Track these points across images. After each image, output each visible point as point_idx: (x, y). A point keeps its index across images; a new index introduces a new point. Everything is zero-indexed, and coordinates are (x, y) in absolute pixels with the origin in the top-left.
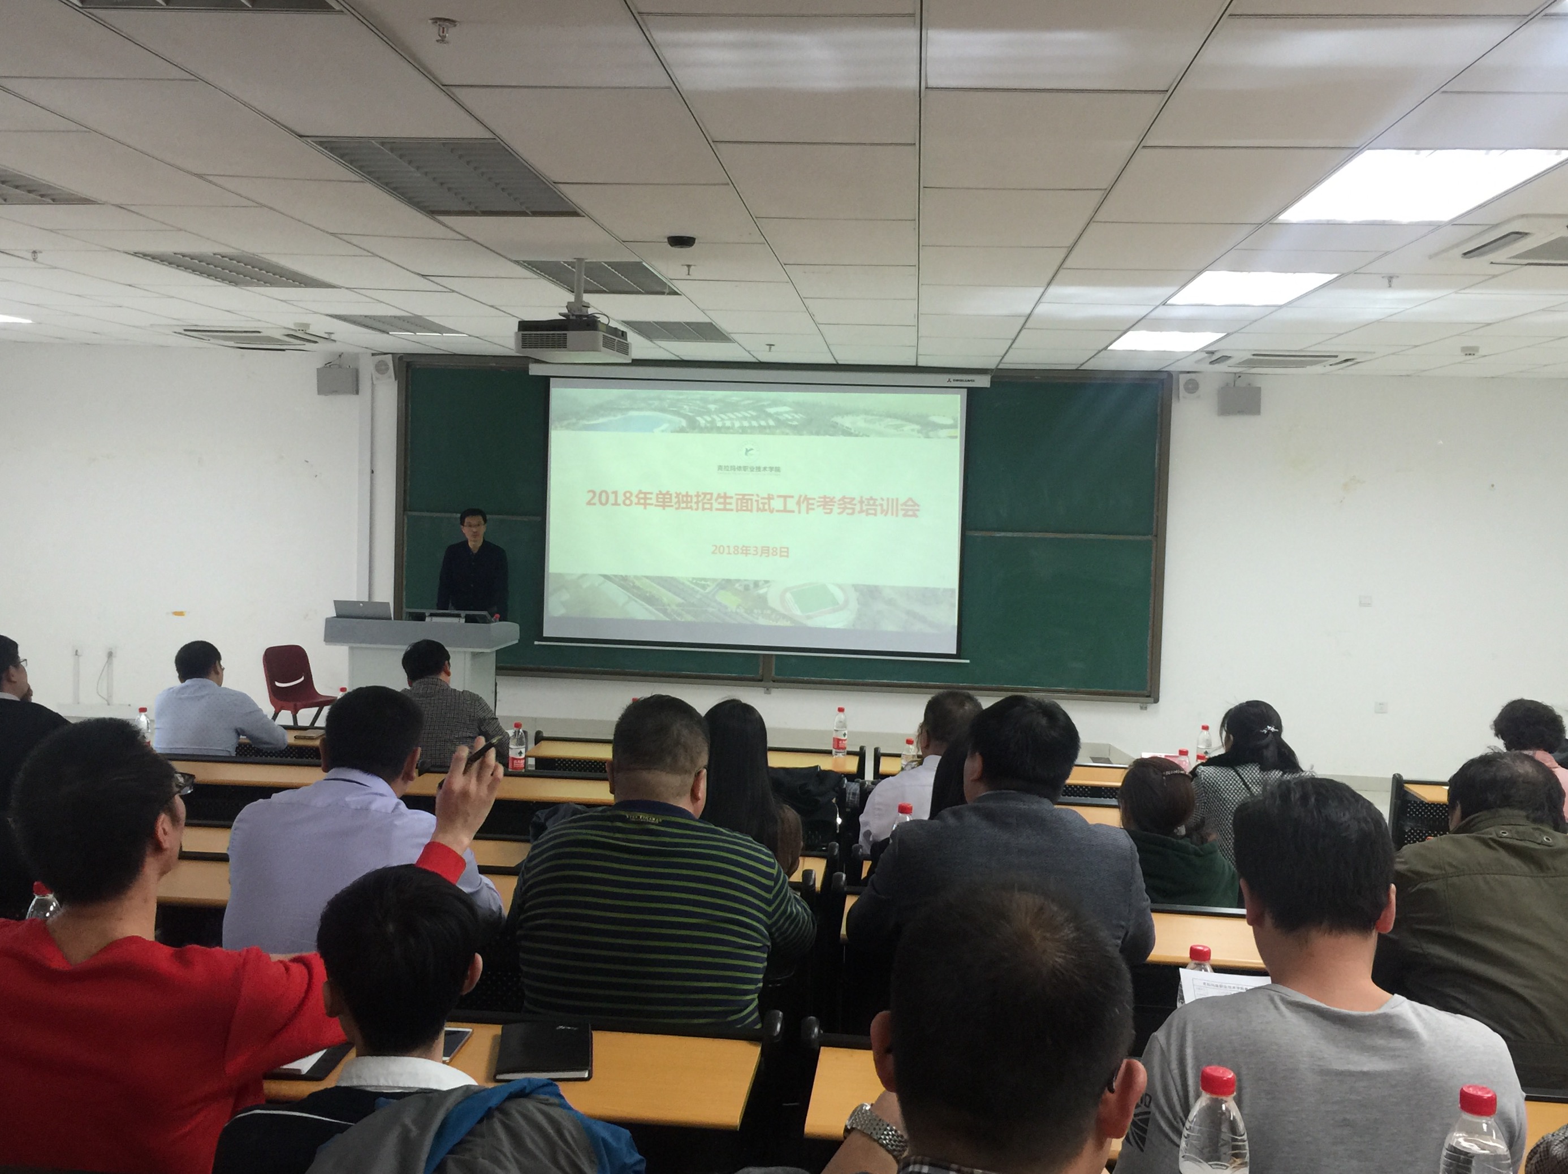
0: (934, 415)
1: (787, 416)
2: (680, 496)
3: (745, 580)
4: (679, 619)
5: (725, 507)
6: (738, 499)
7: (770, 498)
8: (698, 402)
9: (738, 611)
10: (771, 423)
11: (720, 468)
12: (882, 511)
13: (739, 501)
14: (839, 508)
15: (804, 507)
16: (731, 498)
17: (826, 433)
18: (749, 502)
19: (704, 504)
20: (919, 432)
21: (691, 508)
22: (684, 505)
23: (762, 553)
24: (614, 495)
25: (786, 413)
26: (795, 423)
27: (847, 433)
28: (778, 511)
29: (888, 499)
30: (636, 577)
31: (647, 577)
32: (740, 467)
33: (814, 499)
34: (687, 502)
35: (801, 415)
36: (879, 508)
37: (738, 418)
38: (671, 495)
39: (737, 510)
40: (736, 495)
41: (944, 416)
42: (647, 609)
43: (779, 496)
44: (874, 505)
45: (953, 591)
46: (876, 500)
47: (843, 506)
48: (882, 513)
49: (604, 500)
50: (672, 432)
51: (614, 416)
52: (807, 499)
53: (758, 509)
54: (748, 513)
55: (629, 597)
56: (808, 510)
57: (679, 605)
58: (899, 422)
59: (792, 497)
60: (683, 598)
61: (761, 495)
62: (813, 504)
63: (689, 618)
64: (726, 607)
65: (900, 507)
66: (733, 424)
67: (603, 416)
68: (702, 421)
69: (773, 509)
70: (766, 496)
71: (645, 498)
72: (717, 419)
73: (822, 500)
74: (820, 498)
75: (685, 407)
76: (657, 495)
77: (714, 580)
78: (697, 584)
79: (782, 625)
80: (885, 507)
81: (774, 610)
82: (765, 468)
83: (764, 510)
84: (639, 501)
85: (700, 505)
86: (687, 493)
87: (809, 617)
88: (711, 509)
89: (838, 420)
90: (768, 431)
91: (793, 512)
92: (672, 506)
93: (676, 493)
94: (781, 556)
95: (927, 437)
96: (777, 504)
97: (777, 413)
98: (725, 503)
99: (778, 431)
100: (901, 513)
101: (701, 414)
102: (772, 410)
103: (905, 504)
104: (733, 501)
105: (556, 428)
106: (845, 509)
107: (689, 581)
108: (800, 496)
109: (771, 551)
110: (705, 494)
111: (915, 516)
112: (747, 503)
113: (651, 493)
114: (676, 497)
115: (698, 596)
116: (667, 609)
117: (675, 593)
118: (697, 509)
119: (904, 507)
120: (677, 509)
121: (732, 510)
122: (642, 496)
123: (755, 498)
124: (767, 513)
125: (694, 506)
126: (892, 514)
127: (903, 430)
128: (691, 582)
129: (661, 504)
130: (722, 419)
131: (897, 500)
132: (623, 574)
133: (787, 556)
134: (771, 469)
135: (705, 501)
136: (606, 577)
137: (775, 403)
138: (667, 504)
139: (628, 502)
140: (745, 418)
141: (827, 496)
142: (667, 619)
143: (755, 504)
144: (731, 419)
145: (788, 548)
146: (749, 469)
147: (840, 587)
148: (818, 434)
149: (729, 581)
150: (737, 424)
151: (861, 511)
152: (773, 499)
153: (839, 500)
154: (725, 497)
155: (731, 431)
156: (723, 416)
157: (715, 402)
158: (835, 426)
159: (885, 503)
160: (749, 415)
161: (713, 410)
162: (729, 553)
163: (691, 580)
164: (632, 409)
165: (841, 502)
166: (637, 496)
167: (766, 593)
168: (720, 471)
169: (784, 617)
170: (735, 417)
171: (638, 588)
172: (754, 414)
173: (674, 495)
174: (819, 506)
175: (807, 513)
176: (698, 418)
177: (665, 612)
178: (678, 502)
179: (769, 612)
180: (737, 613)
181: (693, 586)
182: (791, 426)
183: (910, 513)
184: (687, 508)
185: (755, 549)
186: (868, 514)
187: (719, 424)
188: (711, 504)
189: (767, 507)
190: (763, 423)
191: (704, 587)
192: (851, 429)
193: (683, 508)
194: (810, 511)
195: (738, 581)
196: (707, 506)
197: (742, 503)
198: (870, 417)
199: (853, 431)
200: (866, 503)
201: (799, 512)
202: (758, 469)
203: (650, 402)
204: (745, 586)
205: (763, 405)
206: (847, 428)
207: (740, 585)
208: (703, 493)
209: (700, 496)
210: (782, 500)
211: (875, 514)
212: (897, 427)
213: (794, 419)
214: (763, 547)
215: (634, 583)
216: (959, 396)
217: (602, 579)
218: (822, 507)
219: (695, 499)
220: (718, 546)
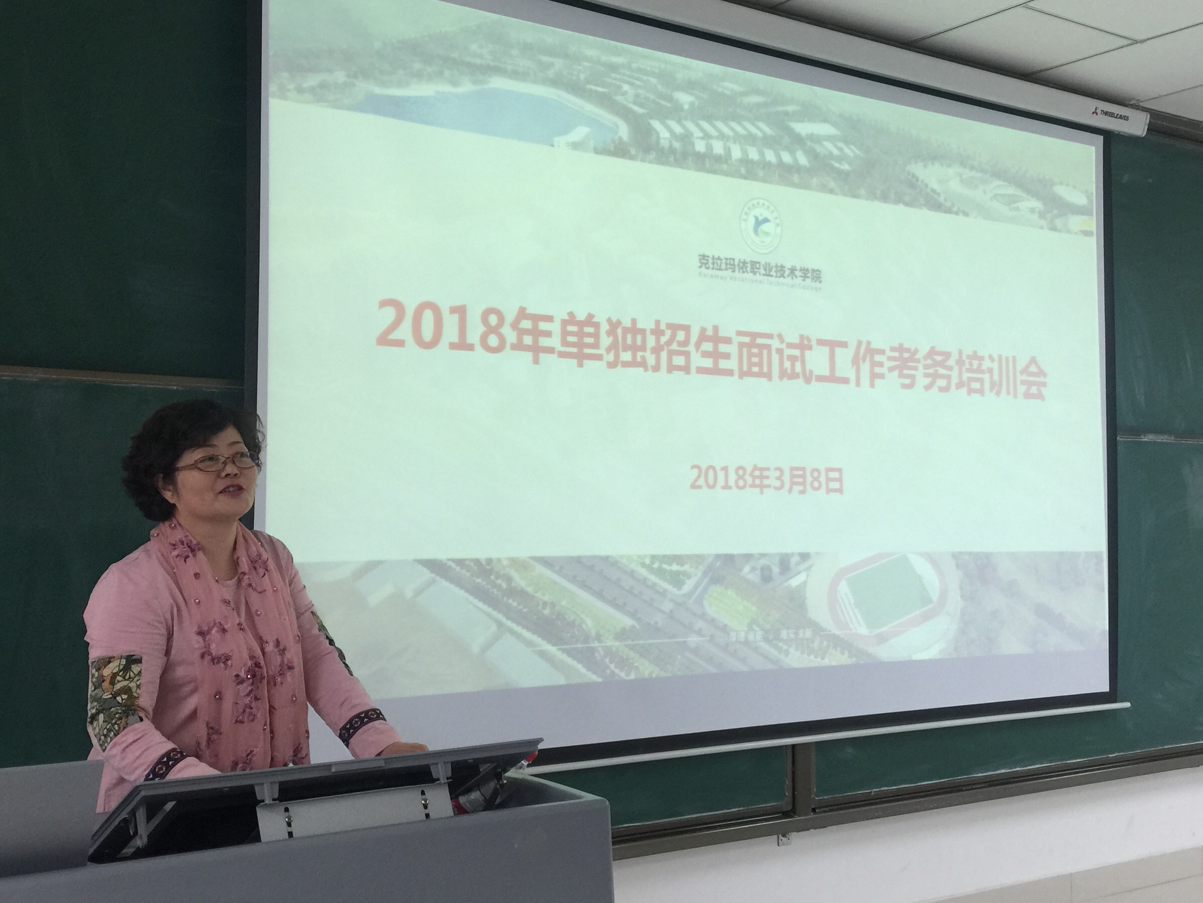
0: (1061, 183)
1: (829, 145)
2: (619, 331)
3: (763, 555)
4: (623, 675)
5: (716, 363)
6: (741, 345)
7: (804, 345)
8: (654, 80)
9: (751, 637)
10: (803, 160)
11: (704, 259)
12: (993, 384)
13: (745, 350)
14: (926, 375)
15: (865, 368)
16: (728, 341)
17: (899, 200)
18: (765, 352)
19: (671, 354)
20: (1042, 216)
21: (643, 364)
22: (626, 356)
23: (793, 484)
24: (456, 317)
25: (830, 138)
26: (846, 167)
27: (934, 203)
28: (821, 379)
29: (1000, 357)
30: (515, 562)
31: (546, 562)
32: (745, 263)
33: (882, 352)
34: (634, 348)
35: (858, 152)
36: (986, 377)
37: (738, 138)
38: (597, 325)
39: (742, 374)
40: (740, 333)
41: (1074, 187)
42: (543, 654)
43: (821, 342)
44: (979, 370)
45: (1098, 555)
46: (982, 358)
47: (931, 371)
48: (991, 389)
49: (427, 333)
50: (597, 151)
51: (455, 83)
52: (872, 351)
53: (783, 374)
54: (764, 380)
55: (500, 624)
56: (874, 376)
57: (622, 635)
58: (1011, 190)
59: (844, 345)
60: (633, 615)
61: (788, 339)
62: (881, 364)
63: (647, 669)
64: (725, 629)
65: (1020, 377)
66: (728, 151)
68: (663, 132)
69: (811, 372)
70: (796, 340)
71: (536, 333)
72: (697, 133)
73: (896, 354)
74: (893, 349)
75: (626, 87)
76: (565, 323)
77: (698, 559)
78: (660, 572)
79: (834, 663)
80: (996, 377)
81: (817, 628)
82: (793, 270)
83: (794, 376)
84: (520, 339)
85: (664, 355)
86: (634, 321)
87: (882, 639)
88: (686, 369)
89: (919, 170)
90: (796, 178)
91: (846, 381)
92: (599, 357)
93: (609, 321)
94: (829, 491)
95: (1053, 228)
96: (817, 361)
97: (815, 139)
98: (716, 355)
99: (815, 181)
100: (1022, 389)
101: (662, 114)
102: (803, 128)
103: (1025, 371)
104: (732, 349)
105: (283, 94)
106: (935, 376)
107: (643, 565)
108: (860, 343)
109: (809, 479)
110: (674, 328)
111: (1040, 396)
112: (760, 355)
113: (549, 319)
114: (609, 333)
115: (667, 606)
116: (593, 650)
117: (613, 603)
118: (656, 368)
119: (1024, 377)
120: (612, 365)
121: (729, 373)
122: (526, 324)
123: (775, 344)
124: (800, 382)
125: (651, 360)
126: (1008, 393)
127: (1018, 209)
128: (649, 568)
129: (575, 350)
130: (707, 136)
131: (1014, 358)
132: (482, 555)
133: (840, 491)
134: (805, 272)
135: (674, 346)
136: (435, 566)
137: (810, 113)
138: (587, 351)
139: (493, 341)
140: (750, 139)
141: (906, 346)
142: (595, 678)
143: (775, 357)
144: (722, 136)
145: (839, 470)
146: (762, 271)
147: (932, 559)
148: (885, 198)
149: (728, 559)
150: (736, 153)
151: (960, 385)
152: (810, 348)
153: (925, 358)
154: (717, 339)
155: (725, 167)
156: (705, 125)
157: (690, 86)
158: (913, 183)
159: (995, 366)
160: (760, 134)
161: (686, 107)
162: (726, 487)
163: (647, 561)
164: (498, 70)
165: (929, 362)
166: (515, 325)
167: (804, 585)
168: (703, 269)
169: (837, 642)
170: (731, 134)
171: (522, 594)
172: (768, 130)
173: (605, 327)
174: (891, 369)
175: (872, 385)
176: (656, 124)
177: (587, 657)
178: (613, 347)
179: (808, 633)
180: (747, 643)
181: (653, 578)
182: (839, 172)
183: (1034, 390)
184: (633, 364)
185: (777, 473)
186: (971, 391)
187: (700, 146)
188: (687, 355)
189: (798, 368)
190: (787, 158)
191: (677, 579)
192: (939, 194)
193: (626, 364)
194: (878, 382)
195: (748, 557)
196: (679, 361)
197: (750, 355)
198: (967, 173)
199: (942, 199)
200: (968, 366)
201: (858, 384)
202: (781, 270)
203: (546, 59)
204: (763, 569)
205: (786, 113)
206: (933, 191)
207: (753, 569)
208: (669, 326)
209: (662, 333)
210: (826, 350)
211: (981, 392)
212: (1011, 201)
213: (842, 158)
214: (792, 469)
215: (509, 579)
216: (1093, 148)
217: (427, 574)
218: (896, 373)
219: (651, 341)
220: (704, 467)
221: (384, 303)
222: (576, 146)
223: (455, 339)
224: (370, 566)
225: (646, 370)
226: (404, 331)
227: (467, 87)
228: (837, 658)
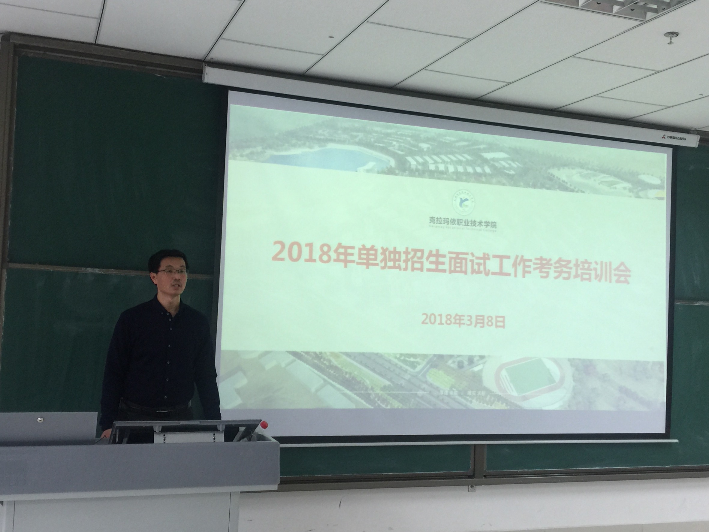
0: (644, 174)
1: (503, 163)
2: (387, 253)
3: (459, 356)
4: (384, 406)
5: (437, 267)
6: (451, 258)
7: (486, 257)
8: (409, 139)
9: (451, 393)
10: (488, 170)
11: (432, 219)
12: (596, 276)
13: (453, 261)
14: (555, 272)
15: (520, 269)
16: (444, 256)
17: (543, 186)
18: (464, 261)
19: (413, 263)
20: (630, 190)
21: (399, 267)
22: (391, 264)
23: (477, 323)
24: (308, 248)
25: (504, 159)
26: (512, 172)
27: (564, 187)
28: (494, 274)
29: (602, 263)
30: (332, 354)
31: (348, 354)
32: (454, 220)
33: (530, 260)
34: (395, 260)
35: (519, 164)
36: (593, 272)
37: (452, 162)
38: (376, 250)
39: (451, 272)
40: (450, 253)
41: (652, 175)
42: (345, 395)
43: (495, 256)
44: (589, 269)
45: (661, 364)
46: (590, 263)
47: (559, 269)
48: (596, 278)
49: (295, 255)
50: (378, 173)
51: (310, 147)
52: (523, 260)
53: (473, 271)
54: (463, 275)
55: (324, 380)
56: (525, 272)
57: (384, 388)
58: (612, 179)
59: (508, 257)
60: (390, 380)
61: (476, 255)
62: (529, 266)
63: (396, 404)
64: (437, 389)
65: (613, 272)
66: (447, 168)
67: (294, 146)
68: (412, 162)
69: (489, 271)
70: (482, 256)
71: (346, 254)
72: (430, 161)
73: (539, 262)
74: (536, 259)
75: (394, 143)
76: (360, 250)
77: (425, 356)
78: (404, 361)
79: (497, 408)
80: (599, 272)
81: (488, 391)
82: (480, 223)
83: (479, 272)
84: (338, 257)
85: (410, 263)
86: (395, 248)
87: (525, 398)
88: (421, 269)
89: (555, 172)
90: (484, 179)
91: (508, 274)
92: (377, 265)
93: (382, 248)
94: (497, 326)
95: (638, 197)
96: (493, 265)
97: (493, 159)
98: (437, 263)
99: (494, 180)
100: (614, 278)
101: (412, 153)
102: (488, 156)
103: (617, 269)
104: (446, 260)
105: (234, 158)
106: (561, 272)
107: (396, 358)
108: (517, 257)
109: (486, 321)
110: (415, 251)
111: (627, 282)
112: (461, 263)
113: (353, 248)
114: (382, 254)
115: (407, 377)
116: (369, 395)
117: (380, 374)
118: (406, 269)
119: (617, 272)
120: (383, 268)
121: (444, 271)
122: (342, 250)
123: (470, 257)
124: (483, 275)
125: (403, 265)
126: (606, 280)
127: (616, 188)
128: (399, 359)
129: (365, 261)
130: (435, 162)
131: (610, 263)
132: (317, 350)
133: (503, 327)
134: (487, 224)
135: (415, 259)
136: (296, 354)
137: (491, 148)
138: (371, 262)
139: (325, 258)
140: (460, 162)
141: (544, 257)
142: (370, 407)
143: (469, 264)
144: (444, 162)
145: (503, 317)
146: (464, 223)
147: (556, 361)
148: (534, 186)
149: (441, 357)
150: (451, 169)
151: (576, 276)
152: (489, 259)
153: (556, 263)
154: (438, 255)
155: (445, 176)
156: (435, 157)
157: (427, 140)
158: (551, 178)
159: (599, 267)
160: (464, 160)
161: (425, 150)
162: (441, 323)
163: (398, 356)
164: (332, 141)
165: (557, 265)
166: (336, 251)
167: (481, 371)
168: (432, 224)
169: (499, 398)
170: (449, 160)
171: (336, 368)
172: (469, 158)
173: (380, 251)
174: (535, 269)
175: (524, 276)
176: (409, 159)
177: (367, 397)
178: (384, 260)
179: (483, 393)
180: (449, 396)
181: (400, 364)
182: (508, 175)
183: (622, 279)
184: (394, 267)
185: (469, 318)
186: (583, 279)
187: (432, 167)
188: (422, 263)
189: (482, 268)
190: (479, 170)
191: (413, 365)
192: (567, 183)
193: (390, 268)
194: (527, 275)
195: (451, 356)
196: (417, 266)
197: (455, 263)
198: (585, 172)
199: (568, 185)
200: (581, 267)
201: (516, 276)
202: (474, 223)
203: (355, 134)
204: (459, 362)
205: (479, 149)
206: (564, 181)
207: (454, 362)
208: (413, 250)
209: (409, 253)
210: (498, 260)
211: (589, 279)
212: (611, 184)
213: (511, 168)
214: (477, 316)
215: (330, 361)
216: (666, 155)
217: (291, 357)
218: (538, 271)
219: (403, 257)
220: (429, 315)
221: (276, 243)
222: (368, 171)
223: (307, 257)
224: (267, 353)
225: (400, 269)
226: (285, 254)
227: (317, 149)
228: (499, 406)
